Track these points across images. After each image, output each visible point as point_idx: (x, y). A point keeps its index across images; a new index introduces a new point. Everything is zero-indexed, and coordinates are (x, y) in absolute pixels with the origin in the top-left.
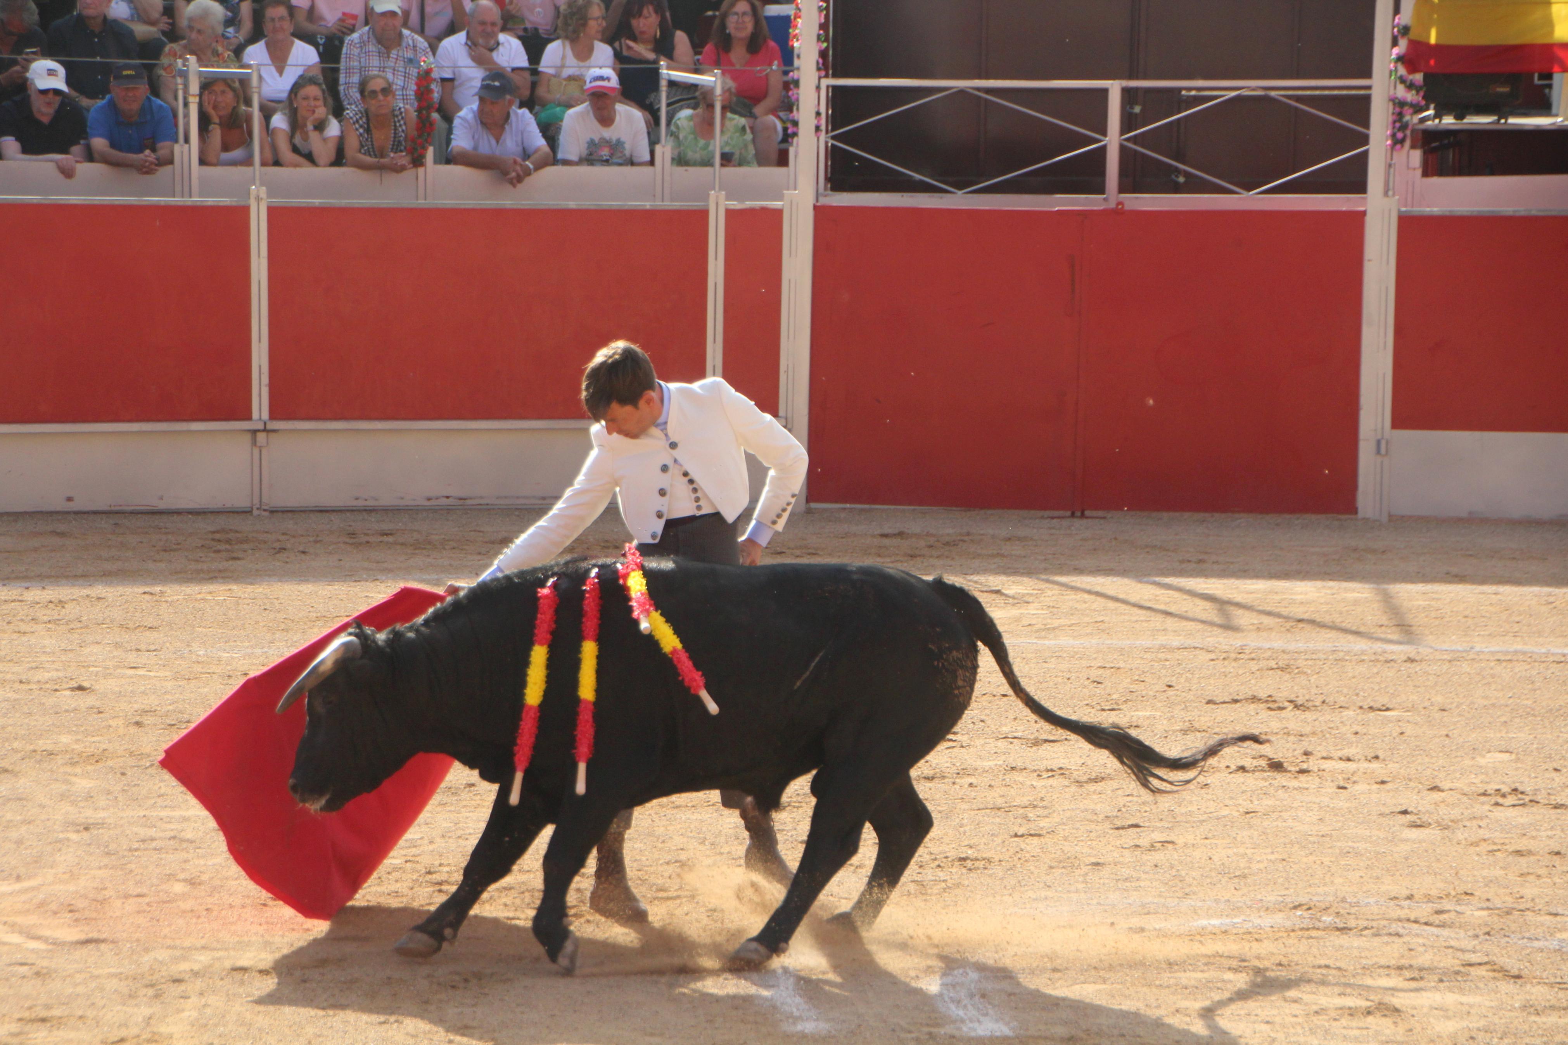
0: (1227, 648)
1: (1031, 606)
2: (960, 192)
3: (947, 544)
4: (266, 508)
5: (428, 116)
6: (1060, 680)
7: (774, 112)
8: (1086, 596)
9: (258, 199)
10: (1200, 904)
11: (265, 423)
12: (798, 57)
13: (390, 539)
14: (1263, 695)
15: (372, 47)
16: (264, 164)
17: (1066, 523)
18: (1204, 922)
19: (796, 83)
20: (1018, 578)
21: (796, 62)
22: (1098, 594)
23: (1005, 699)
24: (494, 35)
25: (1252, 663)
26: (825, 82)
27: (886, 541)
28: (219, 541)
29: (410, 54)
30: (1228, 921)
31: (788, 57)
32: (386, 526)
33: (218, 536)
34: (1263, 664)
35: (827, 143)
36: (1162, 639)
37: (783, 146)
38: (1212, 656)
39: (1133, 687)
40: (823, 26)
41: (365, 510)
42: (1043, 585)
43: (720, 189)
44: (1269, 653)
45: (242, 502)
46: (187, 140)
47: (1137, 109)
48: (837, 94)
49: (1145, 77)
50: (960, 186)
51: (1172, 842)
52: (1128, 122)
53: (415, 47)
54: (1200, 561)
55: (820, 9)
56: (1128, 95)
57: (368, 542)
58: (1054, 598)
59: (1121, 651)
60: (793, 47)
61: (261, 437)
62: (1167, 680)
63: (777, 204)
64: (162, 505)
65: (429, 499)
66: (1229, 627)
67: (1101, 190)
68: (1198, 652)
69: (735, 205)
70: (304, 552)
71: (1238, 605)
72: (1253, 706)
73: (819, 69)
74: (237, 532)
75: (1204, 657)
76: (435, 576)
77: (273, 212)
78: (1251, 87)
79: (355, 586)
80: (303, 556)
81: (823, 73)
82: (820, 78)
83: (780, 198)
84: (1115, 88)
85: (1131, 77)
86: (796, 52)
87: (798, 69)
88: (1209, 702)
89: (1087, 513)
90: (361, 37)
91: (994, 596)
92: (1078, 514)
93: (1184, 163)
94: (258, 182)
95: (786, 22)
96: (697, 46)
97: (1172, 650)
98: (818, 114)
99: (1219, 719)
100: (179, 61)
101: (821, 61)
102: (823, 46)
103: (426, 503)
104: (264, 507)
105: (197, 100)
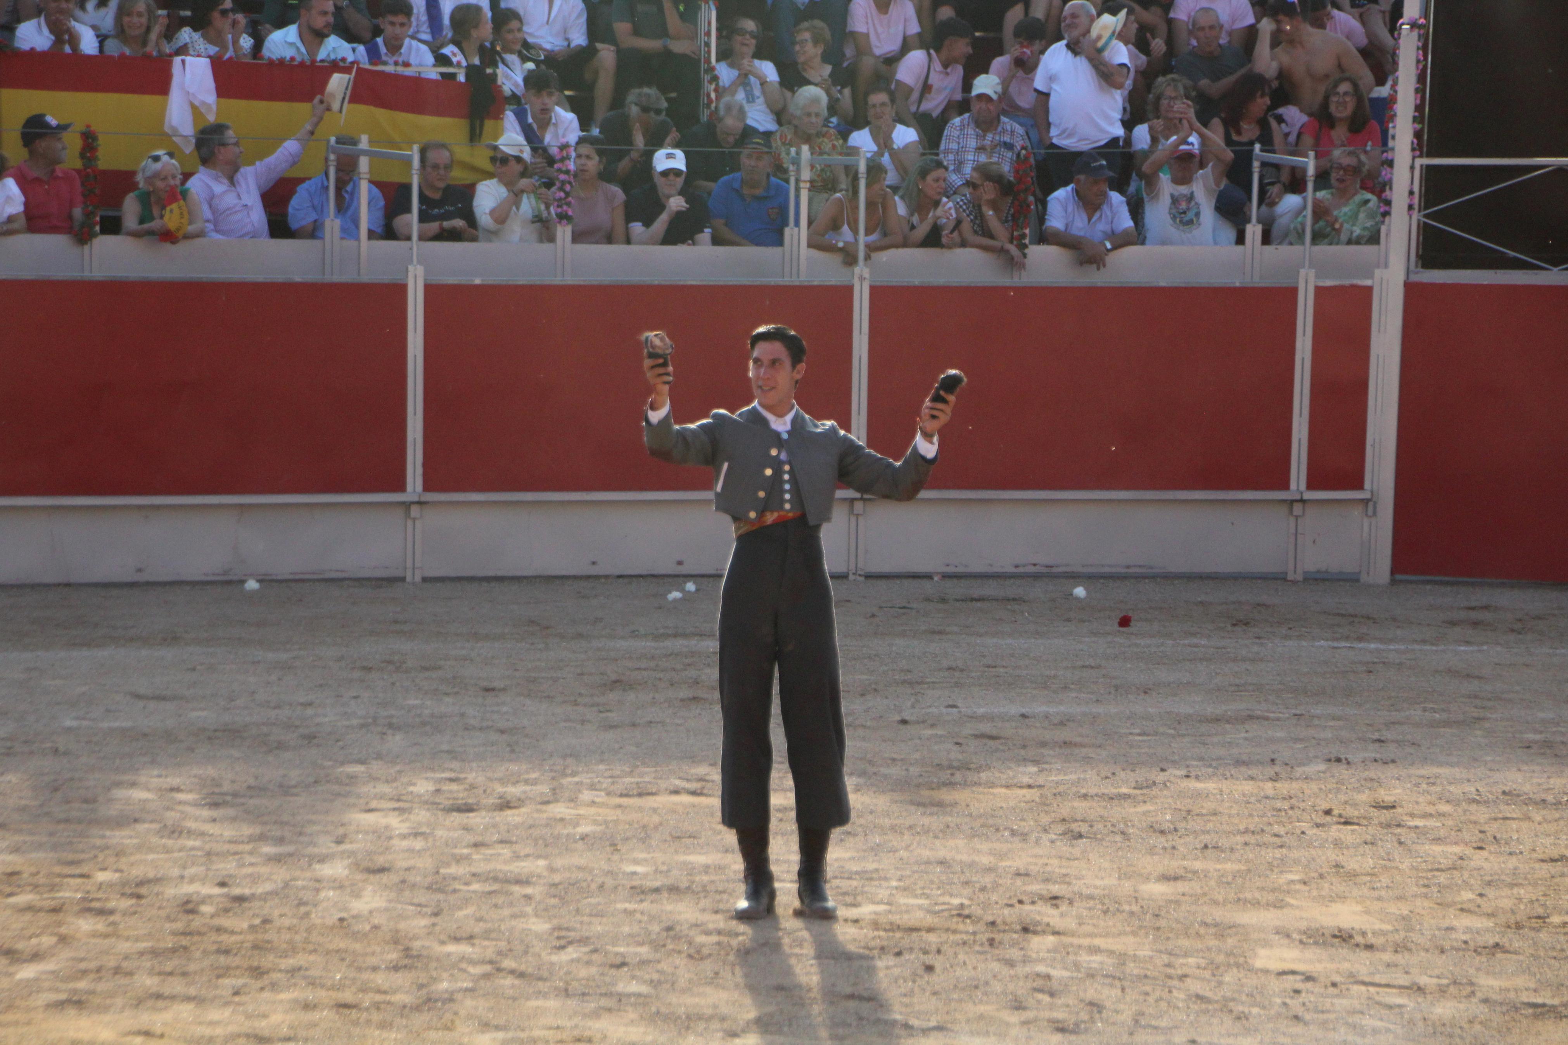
2: (1555, 269)
4: (862, 573)
9: (862, 279)
12: (1393, 137)
13: (979, 605)
15: (971, 131)
19: (1390, 163)
26: (1419, 162)
27: (1471, 614)
29: (1006, 139)
32: (975, 592)
35: (1419, 221)
40: (1419, 108)
41: (957, 576)
43: (1311, 267)
45: (839, 568)
46: (797, 223)
48: (1430, 174)
50: (1555, 263)
53: (1013, 134)
55: (1417, 91)
57: (957, 608)
61: (858, 505)
63: (1368, 282)
65: (1017, 566)
69: (1324, 282)
77: (875, 291)
81: (1418, 153)
82: (1414, 158)
83: (1371, 275)
86: (1392, 133)
87: (1393, 149)
90: (962, 121)
95: (1382, 104)
98: (1411, 193)
100: (793, 150)
101: (1415, 141)
102: (1418, 126)
103: (1014, 570)
104: (859, 572)
105: (808, 185)
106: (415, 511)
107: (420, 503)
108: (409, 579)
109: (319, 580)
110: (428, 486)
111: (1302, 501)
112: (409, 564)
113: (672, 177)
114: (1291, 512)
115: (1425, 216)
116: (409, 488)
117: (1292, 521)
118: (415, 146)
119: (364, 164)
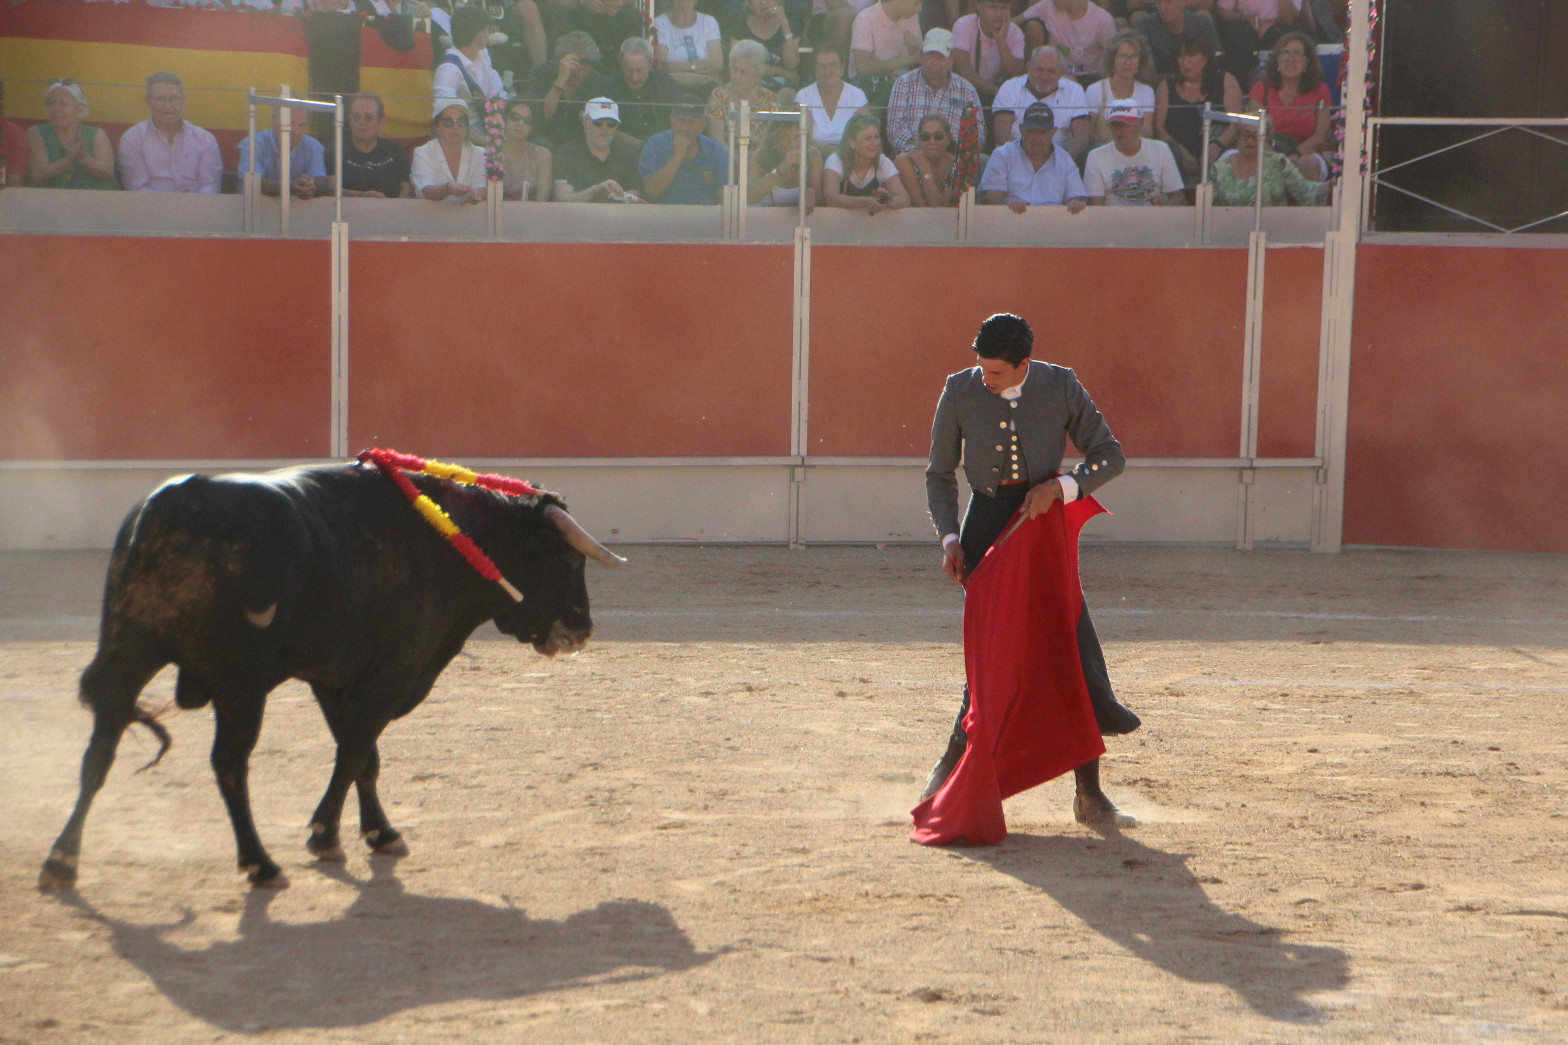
2: (1509, 232)
3: (1487, 587)
4: (803, 542)
7: (1319, 150)
9: (803, 240)
11: (803, 459)
12: (1345, 96)
13: (922, 574)
15: (920, 88)
19: (1342, 122)
21: (1343, 101)
24: (1054, 81)
26: (1372, 121)
28: (756, 574)
29: (956, 96)
33: (755, 569)
35: (1372, 182)
40: (1373, 66)
41: (900, 546)
43: (1262, 229)
45: (780, 537)
46: (737, 181)
48: (1384, 134)
50: (1509, 225)
53: (960, 88)
55: (1370, 48)
60: (1341, 87)
61: (799, 472)
63: (1319, 245)
64: (702, 538)
69: (1275, 244)
70: (837, 587)
73: (1366, 108)
74: (773, 565)
77: (816, 251)
80: (837, 590)
81: (1370, 112)
82: (1367, 117)
83: (1323, 237)
86: (1344, 92)
87: (1345, 108)
90: (910, 77)
94: (802, 223)
98: (1364, 153)
100: (732, 106)
101: (1368, 100)
102: (1372, 84)
104: (800, 541)
105: (748, 142)
110: (353, 451)
111: (1252, 468)
113: (603, 124)
114: (1241, 479)
115: (1379, 177)
116: (334, 453)
117: (1242, 489)
118: (339, 97)
119: (285, 115)
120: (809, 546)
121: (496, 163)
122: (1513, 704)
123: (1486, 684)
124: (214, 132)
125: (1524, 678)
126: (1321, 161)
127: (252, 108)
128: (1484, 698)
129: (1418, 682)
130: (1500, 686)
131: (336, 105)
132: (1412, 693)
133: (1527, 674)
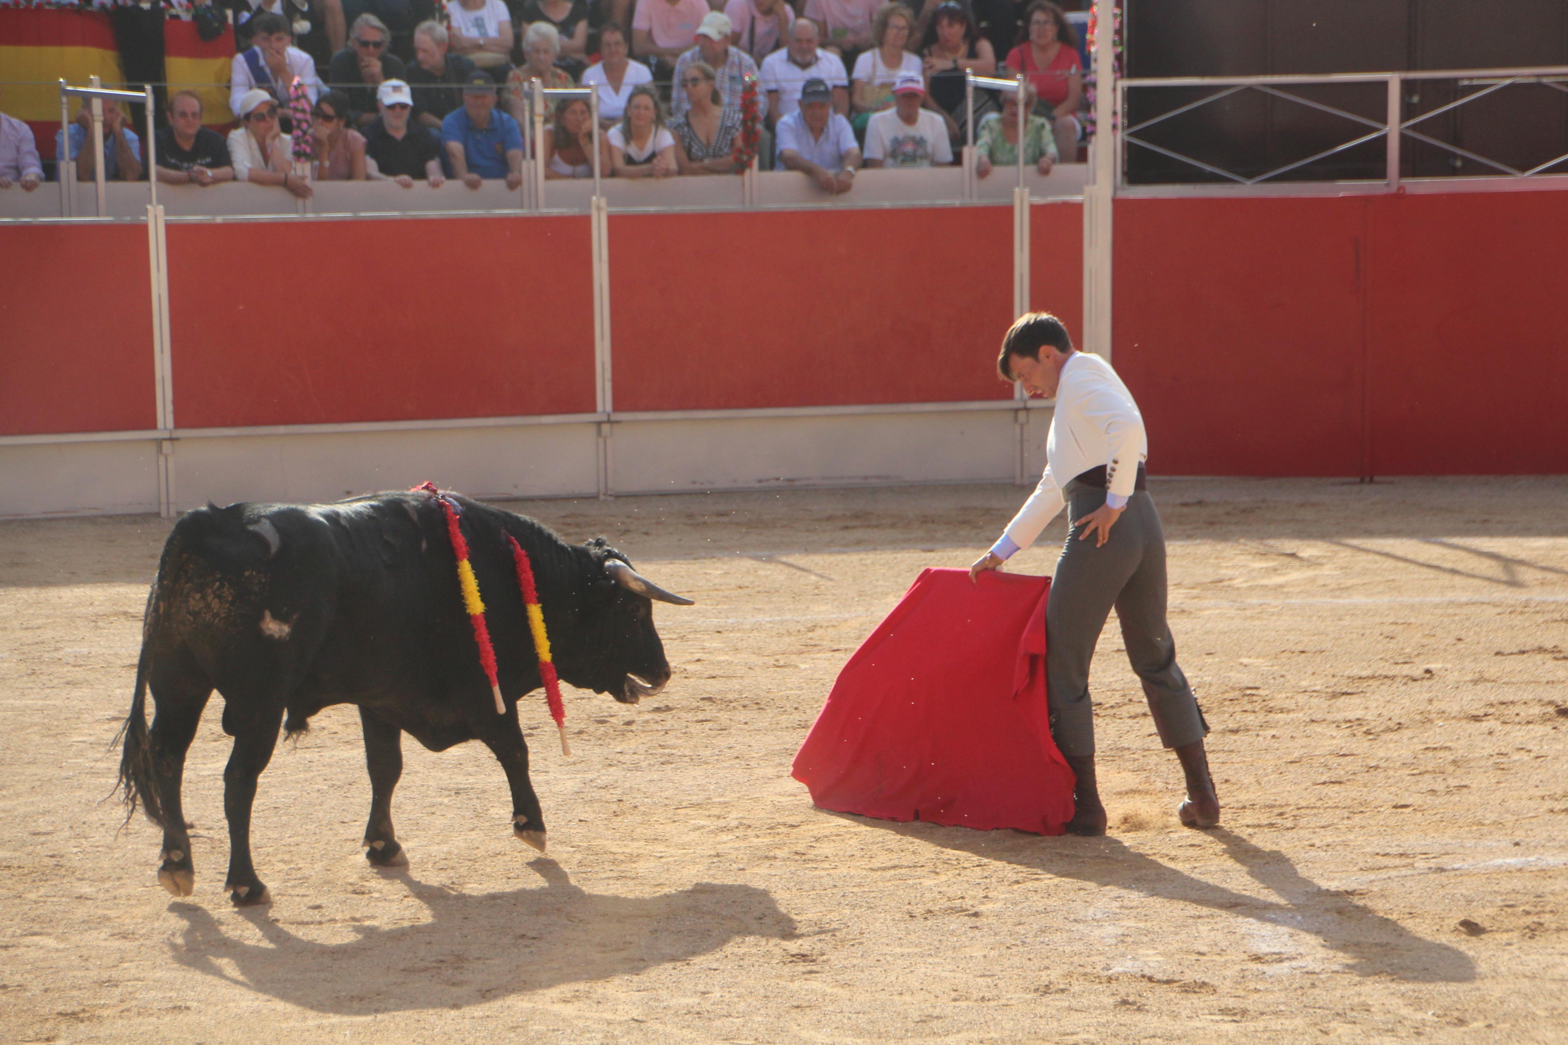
0: (1512, 602)
1: (1326, 567)
2: (1248, 182)
3: (1244, 511)
4: (612, 493)
5: (753, 127)
6: (1354, 636)
7: (1073, 112)
8: (1377, 558)
9: (599, 208)
10: (1495, 844)
11: (609, 415)
12: (1095, 60)
13: (725, 519)
14: (1549, 645)
16: (603, 175)
17: (1356, 488)
18: (1499, 861)
19: (1094, 85)
20: (1312, 542)
21: (1093, 66)
22: (1387, 555)
23: (1303, 655)
24: (812, 51)
25: (1538, 616)
26: (1120, 83)
27: (1186, 510)
28: (569, 525)
29: (735, 72)
30: (1523, 859)
31: (1086, 61)
32: (721, 508)
33: (568, 520)
34: (1547, 616)
35: (1123, 141)
36: (1450, 596)
37: (1083, 144)
38: (1499, 610)
39: (1425, 641)
40: (1118, 32)
41: (702, 493)
42: (1336, 548)
43: (1025, 185)
44: (1553, 607)
45: (589, 488)
46: (533, 156)
47: (1416, 99)
48: (1132, 94)
49: (1424, 68)
50: (1249, 176)
51: (1465, 786)
52: (1407, 111)
53: (740, 65)
54: (1485, 521)
55: (1115, 16)
56: (1407, 87)
57: (705, 523)
58: (1346, 559)
59: (1412, 607)
60: (1090, 52)
61: (606, 428)
62: (1456, 634)
63: (1078, 198)
64: (517, 493)
65: (760, 481)
66: (1514, 583)
67: (1381, 174)
68: (1484, 607)
69: (1038, 200)
70: (646, 534)
71: (1522, 562)
72: (1539, 657)
73: (1114, 71)
74: (585, 516)
75: (1491, 611)
76: (767, 553)
77: (612, 220)
78: (1524, 74)
79: (694, 564)
80: (646, 537)
81: (1118, 75)
82: (1116, 80)
83: (1081, 192)
84: (1394, 80)
85: (1410, 68)
86: (1093, 56)
87: (1095, 72)
88: (1497, 654)
89: (1376, 478)
91: (1289, 559)
92: (1367, 479)
93: (1461, 147)
94: (598, 193)
95: (1083, 28)
96: (1000, 55)
97: (1461, 605)
98: (1115, 113)
99: (1507, 669)
100: (526, 85)
101: (1116, 63)
102: (1119, 49)
103: (757, 485)
104: (610, 492)
105: (542, 119)
106: (166, 446)
107: (171, 439)
108: (164, 514)
109: (73, 519)
110: (179, 423)
111: (1026, 409)
112: (164, 500)
113: (398, 109)
114: (1016, 419)
115: (1130, 135)
116: (160, 424)
117: (1018, 429)
118: (148, 87)
119: (97, 106)
120: (618, 497)
121: (303, 145)
122: (1274, 618)
123: (1249, 601)
124: (29, 123)
125: (1282, 593)
126: (1074, 122)
127: (64, 99)
128: (1248, 613)
129: (1188, 601)
130: (1261, 601)
131: (147, 95)
132: (1183, 611)
133: (1285, 590)
